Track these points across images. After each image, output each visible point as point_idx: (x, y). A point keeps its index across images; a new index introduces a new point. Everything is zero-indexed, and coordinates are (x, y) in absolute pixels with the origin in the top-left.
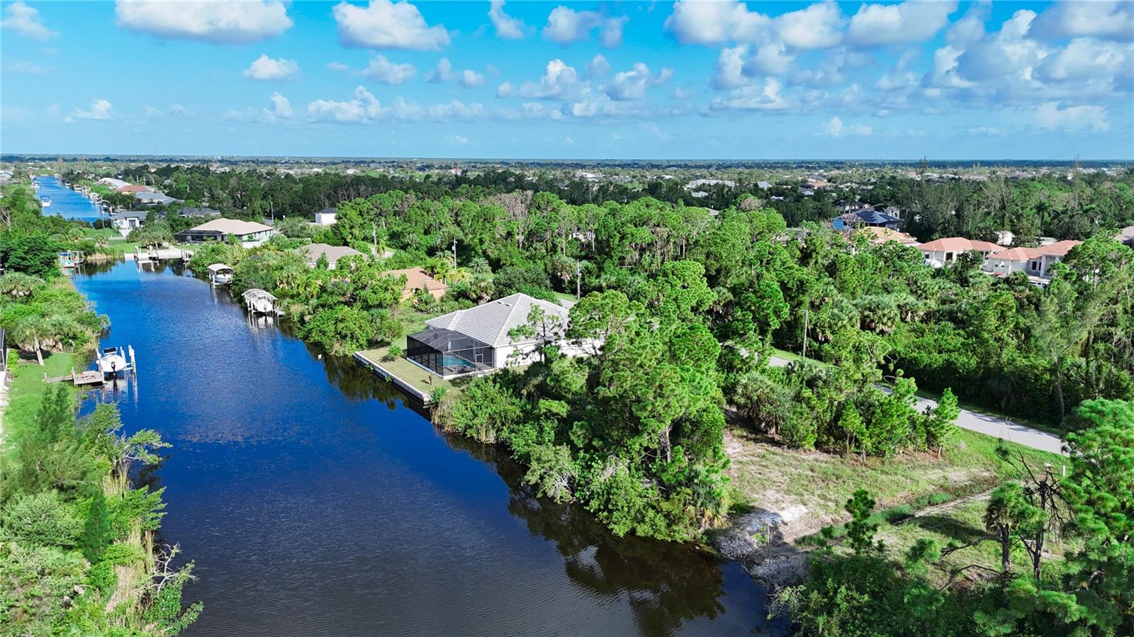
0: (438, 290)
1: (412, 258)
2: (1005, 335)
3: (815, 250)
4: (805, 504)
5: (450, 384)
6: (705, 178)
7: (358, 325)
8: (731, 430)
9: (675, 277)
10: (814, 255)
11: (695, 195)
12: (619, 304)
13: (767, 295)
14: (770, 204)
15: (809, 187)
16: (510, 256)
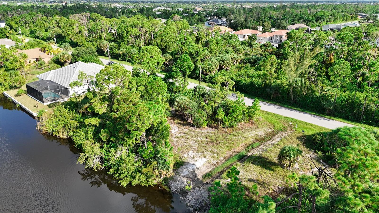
0: (47, 59)
1: (36, 43)
2: (273, 72)
3: (201, 37)
4: (205, 157)
5: (48, 107)
6: (160, 7)
7: (3, 79)
8: (174, 120)
9: (147, 53)
10: (201, 39)
11: (157, 13)
12: (119, 72)
13: (185, 60)
14: (183, 18)
15: (196, 10)
16: (82, 41)
